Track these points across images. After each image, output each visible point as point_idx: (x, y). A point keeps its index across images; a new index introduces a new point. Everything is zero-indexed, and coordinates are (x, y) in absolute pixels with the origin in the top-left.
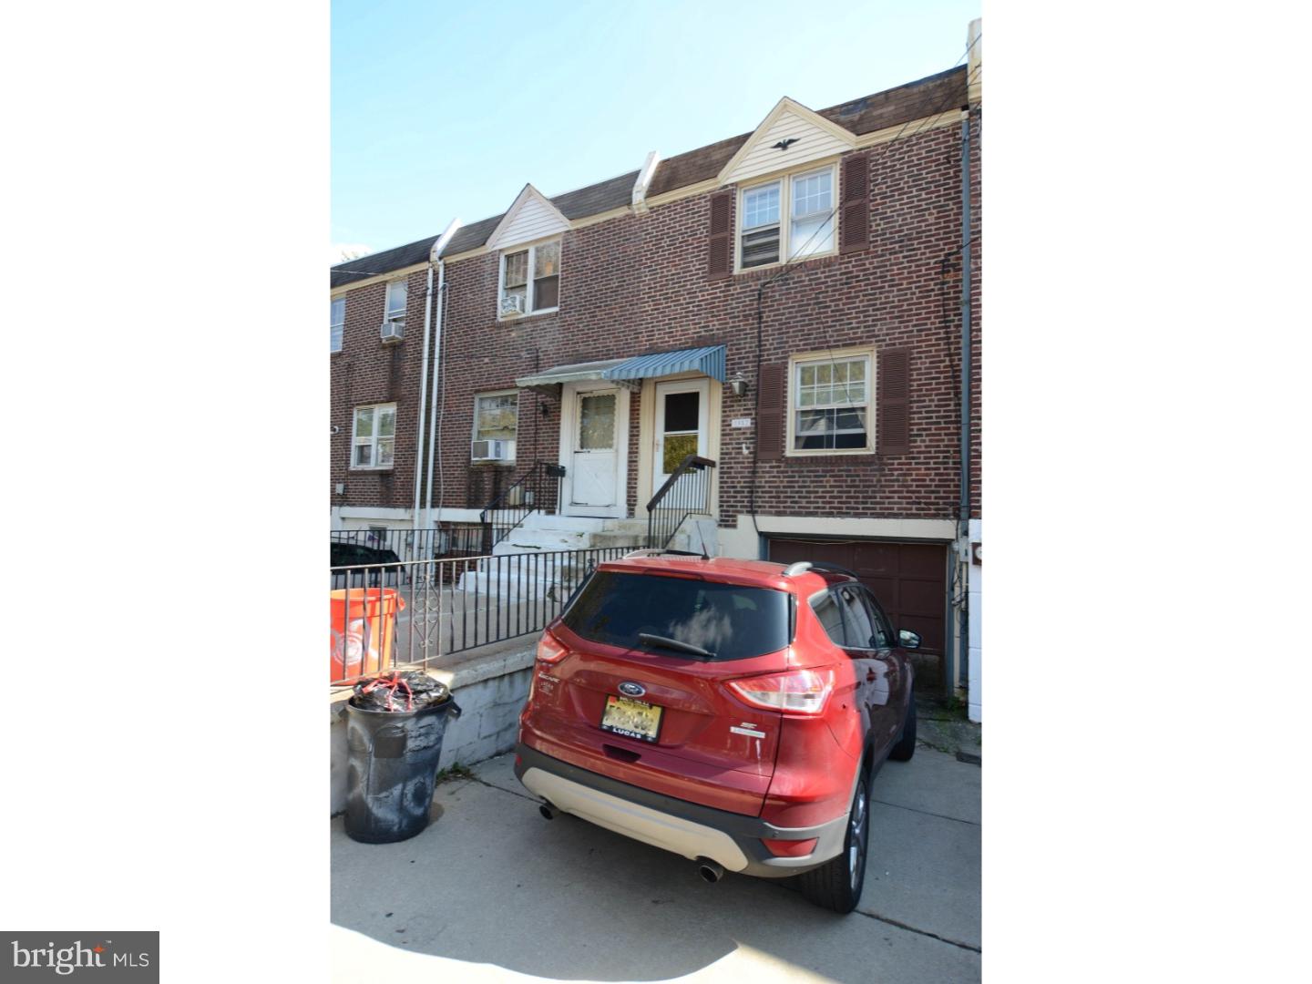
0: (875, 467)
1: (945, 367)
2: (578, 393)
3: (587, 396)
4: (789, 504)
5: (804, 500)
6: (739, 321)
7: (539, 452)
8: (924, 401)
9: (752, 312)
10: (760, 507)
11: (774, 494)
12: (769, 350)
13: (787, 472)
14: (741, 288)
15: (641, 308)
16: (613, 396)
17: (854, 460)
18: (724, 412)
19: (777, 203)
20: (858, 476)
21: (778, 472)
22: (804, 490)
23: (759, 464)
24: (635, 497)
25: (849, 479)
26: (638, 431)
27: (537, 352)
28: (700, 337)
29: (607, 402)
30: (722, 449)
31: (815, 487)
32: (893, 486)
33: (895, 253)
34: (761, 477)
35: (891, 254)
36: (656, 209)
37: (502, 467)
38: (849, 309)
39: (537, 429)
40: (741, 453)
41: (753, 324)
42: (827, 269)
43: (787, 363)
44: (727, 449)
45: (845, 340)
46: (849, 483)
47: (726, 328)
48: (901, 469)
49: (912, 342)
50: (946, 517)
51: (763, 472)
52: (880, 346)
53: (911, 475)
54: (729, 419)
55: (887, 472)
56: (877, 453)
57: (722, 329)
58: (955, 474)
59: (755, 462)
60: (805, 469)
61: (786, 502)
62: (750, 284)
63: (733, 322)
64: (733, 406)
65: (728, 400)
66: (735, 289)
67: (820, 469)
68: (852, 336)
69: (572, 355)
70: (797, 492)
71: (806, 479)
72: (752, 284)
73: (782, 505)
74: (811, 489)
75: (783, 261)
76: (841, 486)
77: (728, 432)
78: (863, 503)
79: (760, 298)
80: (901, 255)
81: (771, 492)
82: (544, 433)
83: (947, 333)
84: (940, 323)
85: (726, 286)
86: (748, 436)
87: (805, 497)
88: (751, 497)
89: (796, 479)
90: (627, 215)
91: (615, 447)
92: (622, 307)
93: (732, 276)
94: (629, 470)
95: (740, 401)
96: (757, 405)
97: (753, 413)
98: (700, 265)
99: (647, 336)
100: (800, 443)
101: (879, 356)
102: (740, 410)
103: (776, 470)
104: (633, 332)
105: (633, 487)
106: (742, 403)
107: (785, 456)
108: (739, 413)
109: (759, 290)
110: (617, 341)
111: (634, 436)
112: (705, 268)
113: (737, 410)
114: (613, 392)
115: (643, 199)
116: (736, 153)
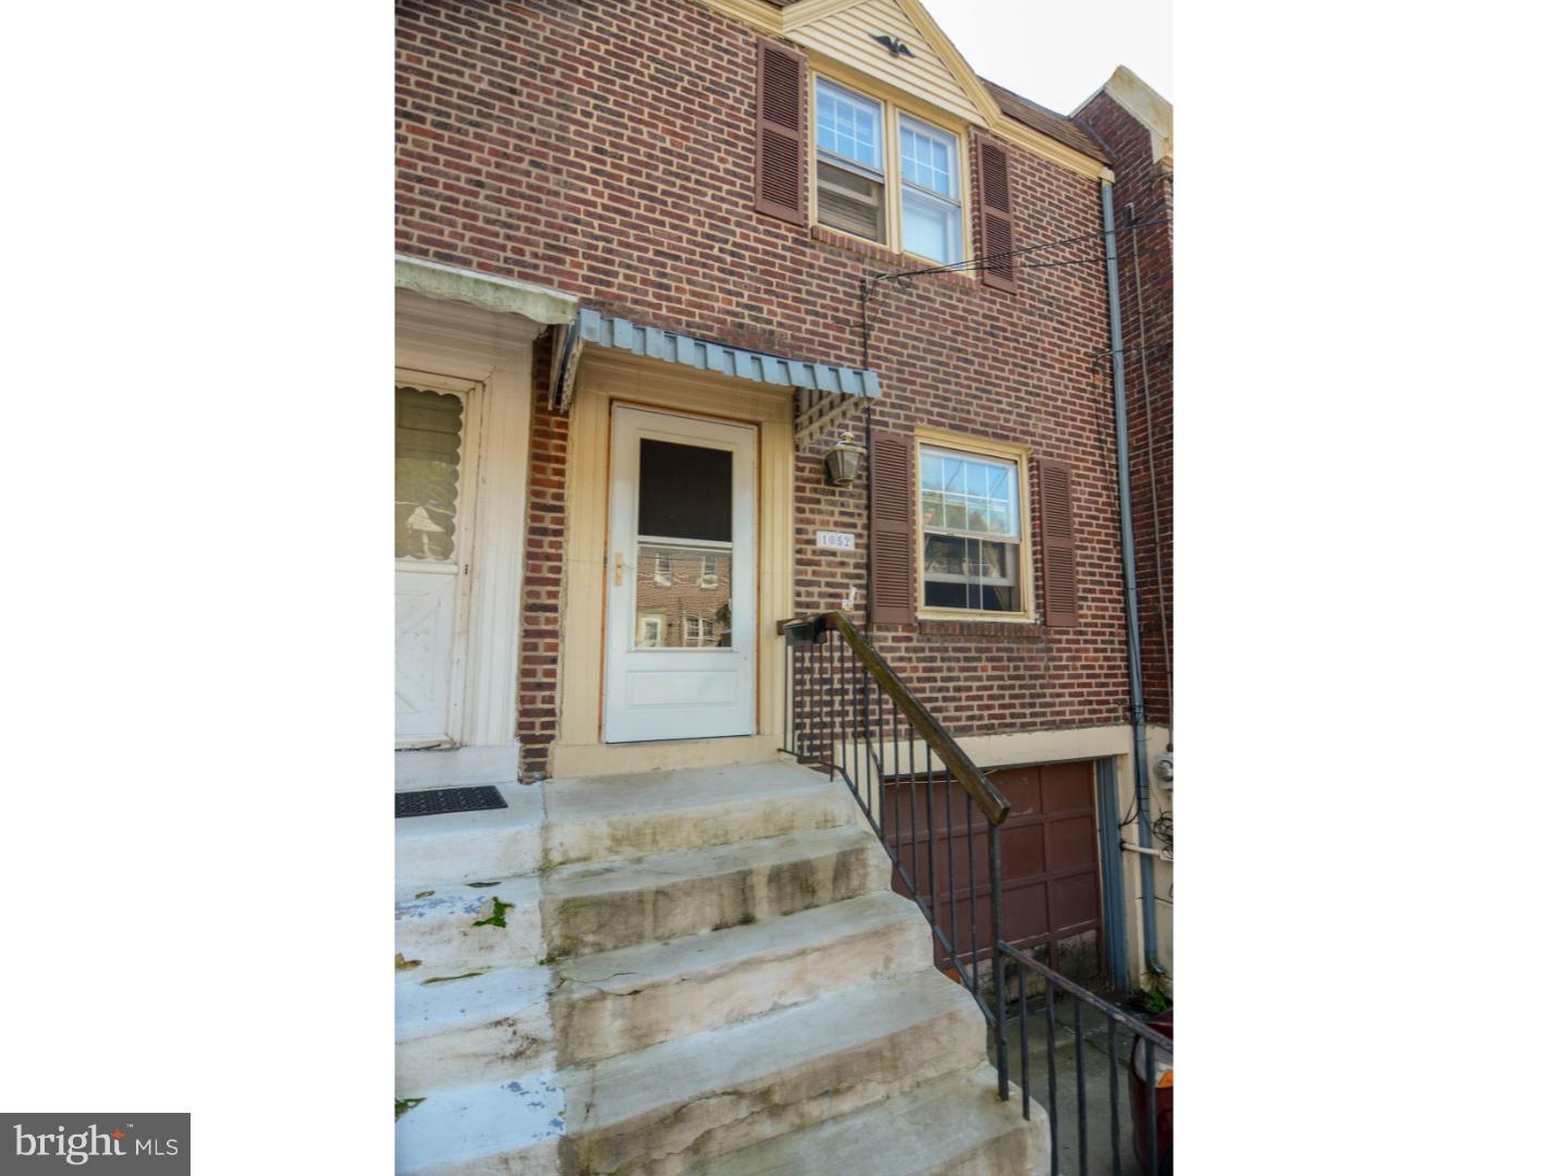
0: (1041, 645)
1: (1103, 504)
5: (952, 705)
6: (825, 326)
8: (1087, 548)
9: (851, 318)
10: (878, 722)
12: (882, 404)
13: (923, 650)
14: (826, 261)
15: (568, 185)
18: (800, 510)
19: (869, 138)
20: (1022, 659)
21: (907, 650)
22: (951, 685)
23: (876, 633)
24: (551, 713)
25: (1011, 665)
26: (561, 521)
28: (741, 326)
29: (442, 420)
30: (798, 594)
31: (965, 679)
32: (1063, 677)
33: (1045, 318)
35: (1040, 316)
38: (996, 377)
41: (852, 343)
42: (965, 298)
43: (912, 437)
44: (809, 594)
45: (995, 426)
46: (1012, 672)
47: (799, 330)
48: (1070, 650)
49: (1070, 458)
50: (1116, 721)
51: (881, 649)
52: (1035, 452)
53: (1080, 659)
54: (810, 528)
55: (1055, 654)
56: (1044, 623)
57: (790, 327)
58: (1124, 659)
59: (866, 628)
60: (951, 645)
62: (843, 260)
63: (813, 323)
64: (818, 501)
65: (808, 486)
66: (816, 257)
67: (973, 645)
68: (1002, 422)
70: (940, 690)
71: (953, 664)
72: (849, 263)
74: (961, 683)
75: (893, 246)
76: (1002, 678)
77: (809, 556)
79: (863, 299)
80: (1050, 324)
83: (1101, 456)
84: (1095, 440)
85: (795, 241)
86: (851, 570)
89: (939, 664)
91: (462, 556)
92: (505, 156)
93: (806, 226)
94: (527, 634)
95: (833, 494)
96: (868, 507)
97: (861, 522)
98: (735, 164)
99: (591, 268)
100: (939, 594)
101: (1035, 466)
102: (832, 514)
103: (903, 645)
104: (542, 241)
105: (540, 686)
106: (837, 498)
107: (916, 618)
108: (832, 519)
109: (863, 281)
110: (481, 242)
111: (544, 532)
112: (748, 179)
113: (826, 512)
114: (457, 387)
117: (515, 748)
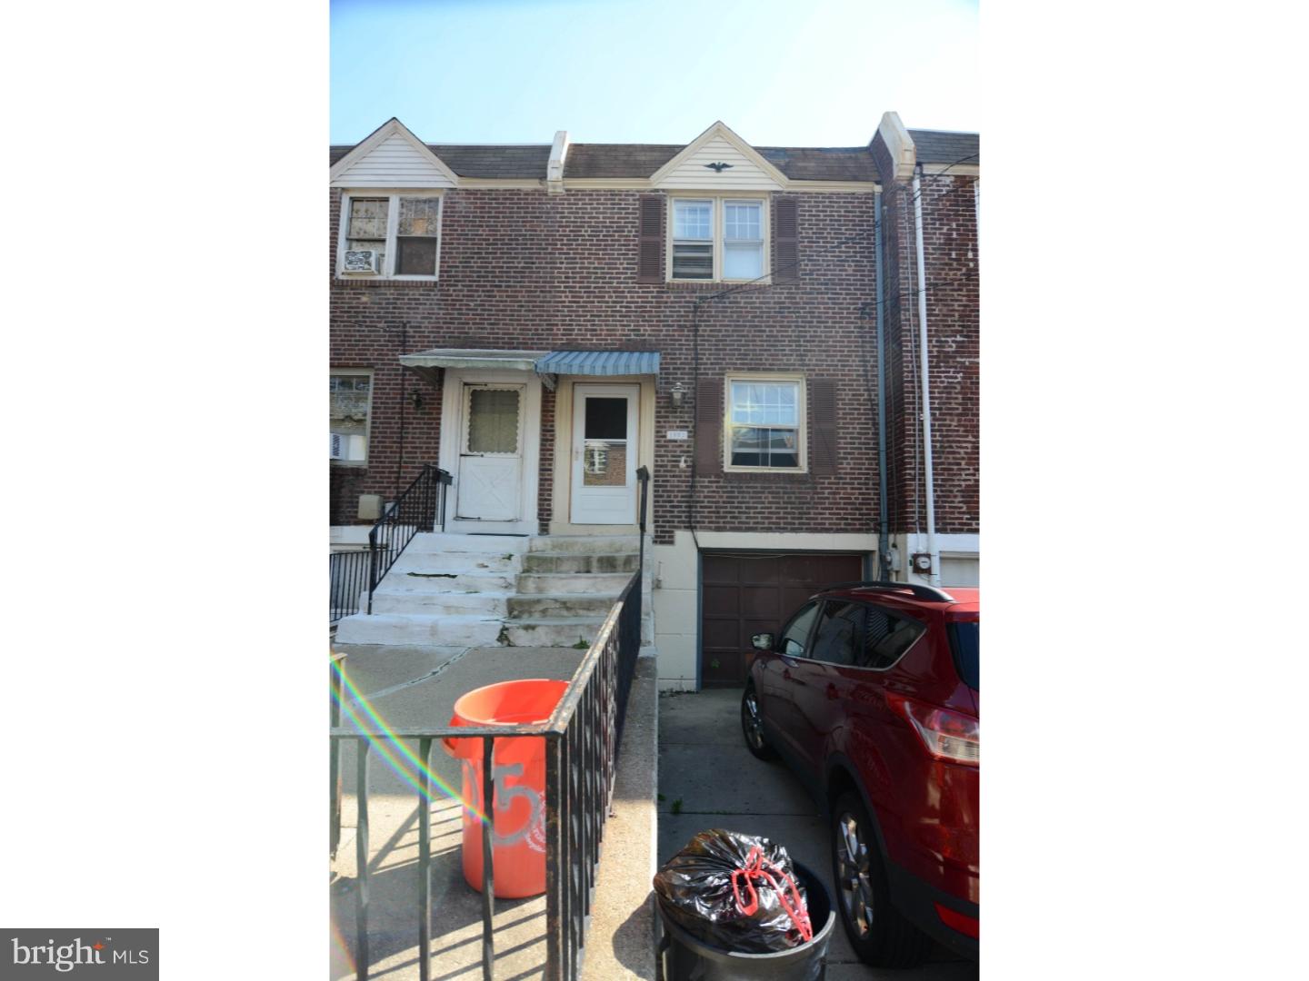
0: (809, 485)
1: (864, 400)
2: (466, 384)
3: (478, 388)
4: (729, 519)
5: (744, 516)
6: (674, 330)
7: (406, 453)
8: (848, 428)
9: (688, 324)
10: (698, 522)
11: (713, 509)
12: (706, 364)
13: (726, 487)
14: (675, 297)
15: (555, 297)
16: (516, 392)
17: (791, 477)
18: (659, 422)
19: (707, 221)
20: (794, 493)
21: (717, 487)
22: (743, 505)
23: (698, 479)
24: (550, 510)
25: (786, 496)
26: (553, 436)
27: (404, 326)
28: (629, 340)
29: (508, 401)
30: (657, 461)
31: (754, 503)
32: (824, 503)
33: (822, 293)
34: (700, 492)
35: (818, 293)
36: (573, 192)
37: (346, 469)
38: (782, 336)
39: (402, 423)
40: (678, 466)
41: (688, 336)
42: (761, 296)
43: (723, 379)
44: (663, 461)
45: (780, 365)
46: (786, 500)
47: (659, 335)
48: (831, 488)
49: (837, 375)
50: (868, 531)
51: (701, 487)
52: (810, 375)
53: (839, 493)
54: (663, 430)
55: (819, 490)
56: (811, 473)
57: (654, 336)
58: (875, 494)
59: (693, 476)
60: (744, 485)
61: (726, 517)
62: (685, 294)
63: (667, 331)
64: (668, 417)
65: (663, 410)
66: (668, 297)
67: (759, 485)
68: (785, 362)
69: (459, 337)
70: (737, 508)
71: (745, 495)
72: (688, 295)
73: (722, 520)
74: (751, 505)
75: (717, 279)
76: (779, 503)
77: (663, 443)
78: (799, 518)
79: (695, 312)
80: (826, 296)
81: (710, 507)
83: (864, 371)
84: (860, 361)
85: (658, 292)
86: (685, 449)
87: (745, 513)
88: (689, 512)
89: (736, 494)
90: (536, 190)
91: (519, 451)
92: (531, 292)
93: (664, 283)
94: (541, 480)
95: (676, 412)
96: (695, 418)
97: (691, 425)
98: (628, 264)
99: (564, 330)
100: (739, 459)
101: (810, 383)
102: (675, 422)
103: (715, 485)
104: (545, 323)
105: (546, 500)
106: (678, 414)
107: (722, 471)
108: (675, 425)
109: (695, 303)
110: (523, 330)
111: (547, 440)
112: (634, 269)
113: (672, 422)
114: (517, 387)
115: (560, 177)
116: (668, 160)
117: (537, 522)
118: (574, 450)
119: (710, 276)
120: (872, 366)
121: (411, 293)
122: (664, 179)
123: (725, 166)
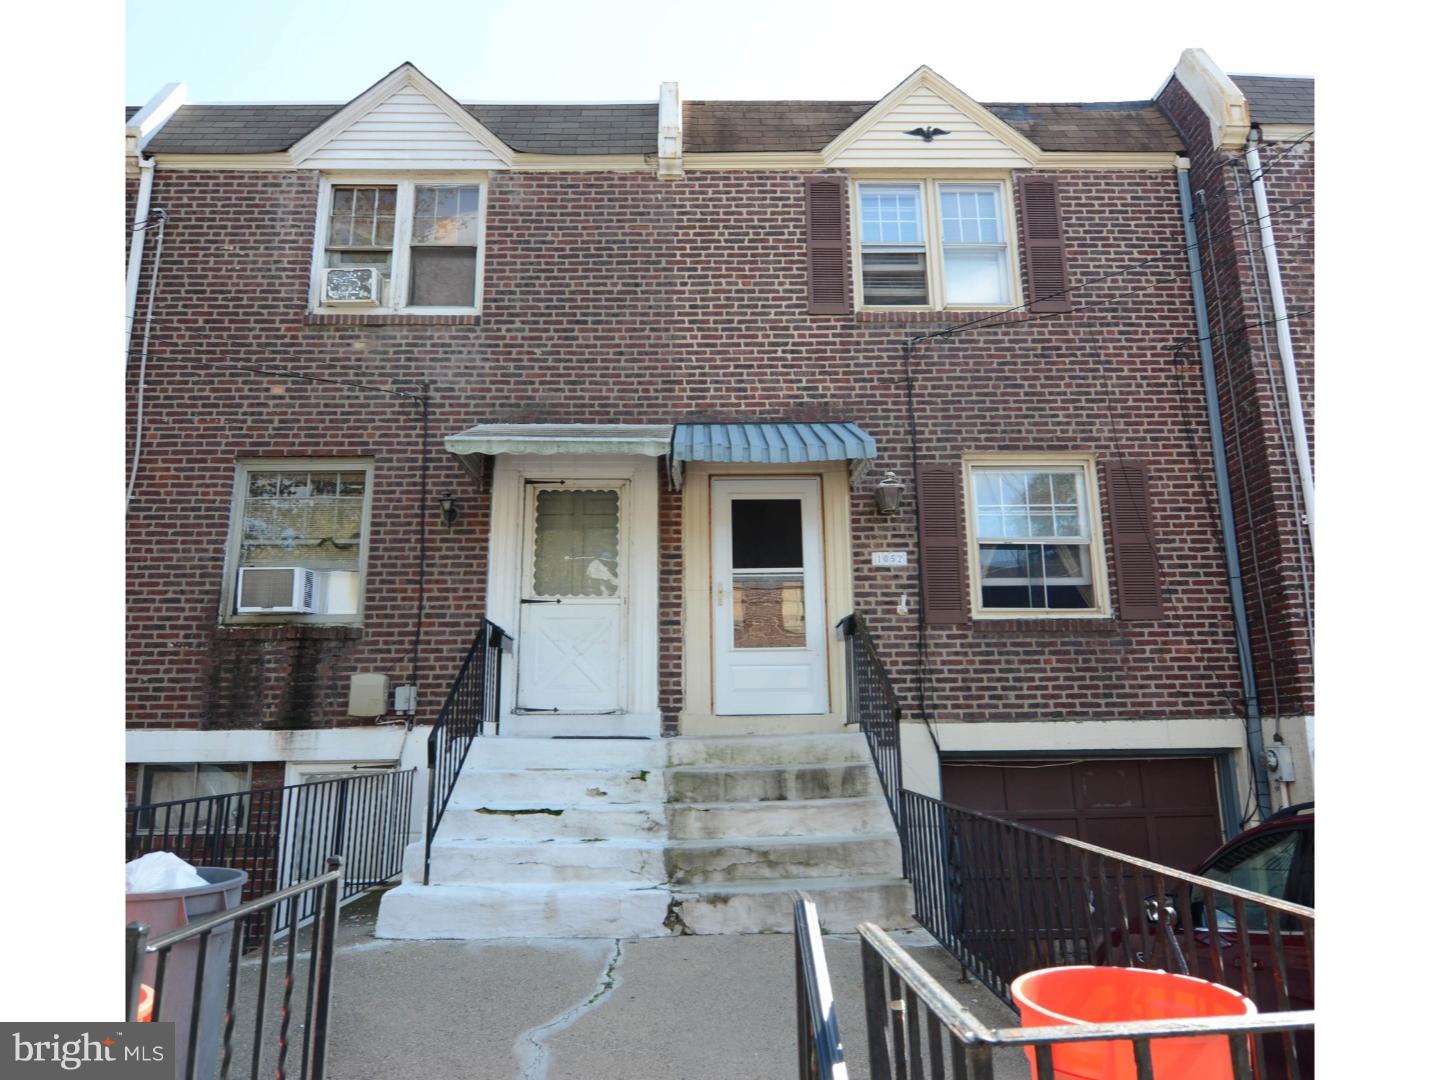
0: (1117, 639)
1: (1195, 494)
2: (528, 482)
3: (549, 488)
4: (986, 701)
5: (1012, 693)
6: (872, 388)
7: (430, 599)
8: (1174, 541)
9: (895, 376)
10: (935, 707)
11: (960, 684)
12: (929, 440)
13: (978, 645)
14: (871, 335)
15: (674, 337)
16: (613, 493)
17: (1086, 626)
18: (856, 538)
19: (912, 216)
20: (1093, 652)
21: (963, 645)
22: (1010, 676)
23: (929, 632)
24: (679, 692)
25: (1080, 658)
26: (680, 564)
27: (426, 388)
28: (801, 404)
29: (602, 506)
31: (1027, 671)
32: (1147, 669)
33: (1108, 325)
34: (933, 654)
35: (1102, 325)
36: (698, 175)
37: (321, 630)
38: (1051, 394)
39: (423, 549)
40: (894, 612)
41: (898, 396)
42: (1011, 330)
43: (960, 464)
44: (867, 603)
45: (1051, 440)
46: (1081, 664)
47: (850, 396)
48: (1155, 643)
49: (1147, 454)
50: (1224, 714)
51: (936, 645)
52: (1103, 455)
53: (1169, 651)
54: (865, 551)
55: (1135, 647)
56: (1119, 617)
57: (841, 396)
58: (1229, 651)
59: (920, 628)
60: (1009, 641)
61: (981, 697)
62: (887, 330)
63: (861, 388)
64: (872, 529)
65: (863, 518)
66: (862, 335)
67: (1034, 640)
68: (1059, 434)
69: (518, 405)
70: (999, 680)
71: (1011, 657)
72: (892, 331)
73: (975, 703)
74: (1022, 675)
75: (936, 304)
76: (1069, 670)
77: (866, 573)
78: (1106, 696)
79: (905, 358)
80: (1116, 329)
81: (955, 680)
82: (442, 557)
83: (1190, 446)
84: (1180, 431)
85: (843, 327)
86: (905, 581)
87: (1014, 688)
88: (919, 689)
89: (996, 657)
90: (638, 173)
91: (622, 592)
92: (635, 330)
93: (852, 313)
94: (662, 640)
95: (885, 521)
96: (917, 529)
97: (911, 542)
98: (791, 283)
99: (692, 390)
100: (993, 597)
101: (1102, 469)
102: (885, 537)
103: (958, 642)
104: (660, 379)
105: (672, 675)
106: (889, 524)
107: (970, 619)
108: (885, 542)
109: (905, 343)
110: (624, 391)
111: (669, 572)
112: (802, 291)
113: (880, 537)
114: (614, 485)
115: (679, 153)
116: (849, 125)
117: (657, 715)
118: (715, 589)
119: (924, 300)
120: (1202, 439)
121: (436, 335)
122: (844, 153)
123: (938, 132)
